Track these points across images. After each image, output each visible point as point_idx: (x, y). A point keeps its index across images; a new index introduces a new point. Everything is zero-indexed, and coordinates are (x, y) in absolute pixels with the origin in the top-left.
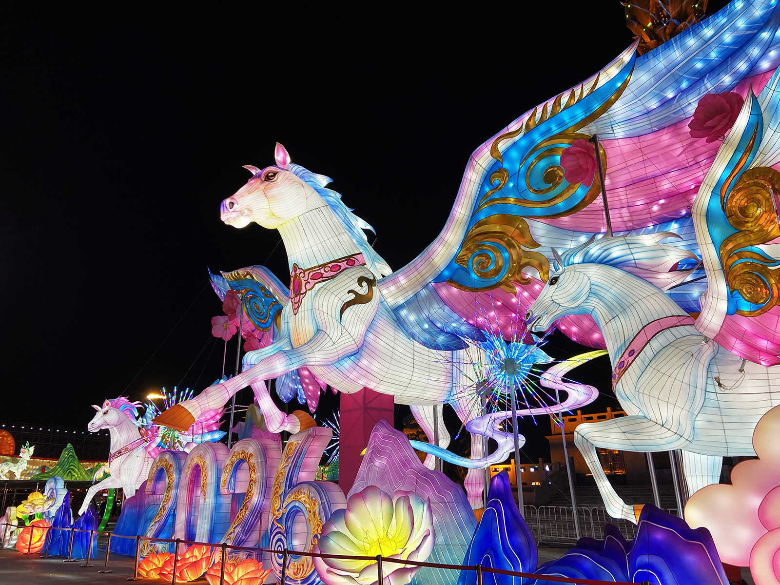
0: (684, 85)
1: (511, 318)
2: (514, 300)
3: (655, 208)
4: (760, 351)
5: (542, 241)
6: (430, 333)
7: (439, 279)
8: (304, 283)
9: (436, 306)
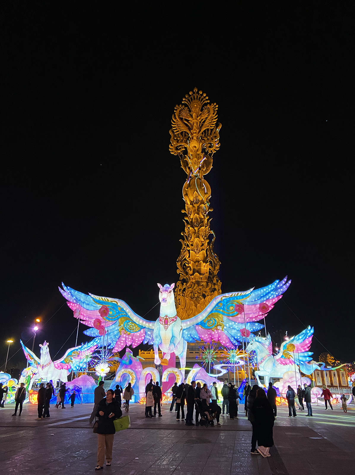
0: (259, 298)
1: (210, 337)
2: (213, 333)
3: (248, 320)
4: (283, 363)
5: (225, 321)
6: (189, 337)
7: (197, 324)
8: (169, 322)
9: (194, 331)
